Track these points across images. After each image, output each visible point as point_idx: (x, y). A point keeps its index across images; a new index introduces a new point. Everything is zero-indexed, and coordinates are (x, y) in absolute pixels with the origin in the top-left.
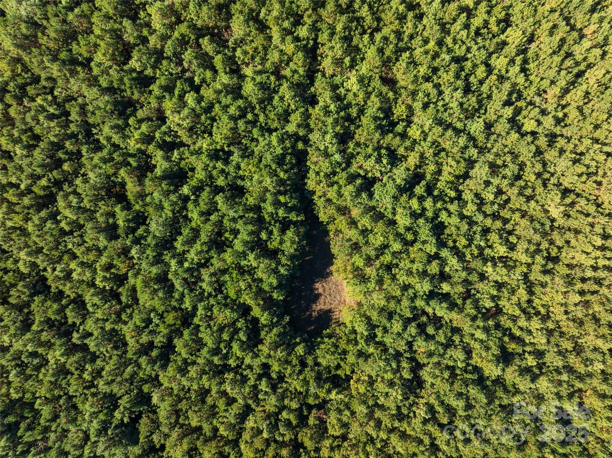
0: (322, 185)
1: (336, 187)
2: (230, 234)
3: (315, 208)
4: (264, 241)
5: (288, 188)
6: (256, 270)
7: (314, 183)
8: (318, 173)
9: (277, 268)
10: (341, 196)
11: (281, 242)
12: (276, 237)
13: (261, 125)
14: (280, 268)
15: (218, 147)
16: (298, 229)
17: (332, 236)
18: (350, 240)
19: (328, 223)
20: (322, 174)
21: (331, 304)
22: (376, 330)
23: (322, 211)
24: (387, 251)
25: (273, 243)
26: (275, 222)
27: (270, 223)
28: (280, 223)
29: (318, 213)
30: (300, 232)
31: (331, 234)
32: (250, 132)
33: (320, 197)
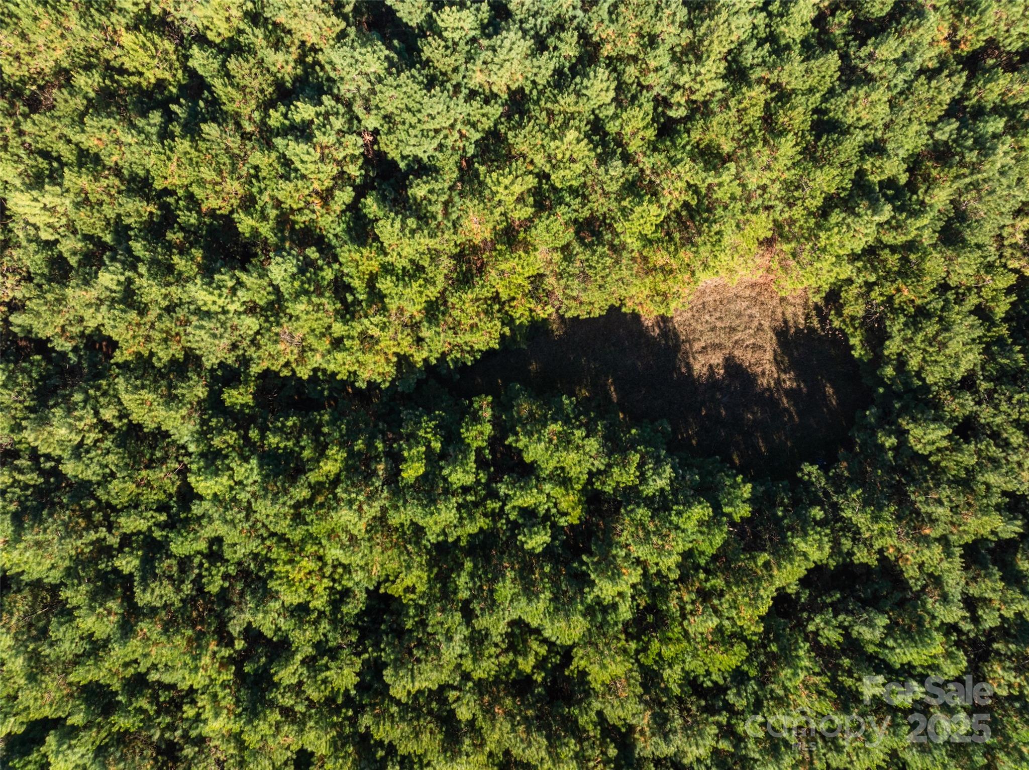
0: (375, 332)
1: (385, 284)
2: (525, 655)
3: (456, 361)
4: (554, 537)
5: (380, 446)
6: (653, 571)
7: (369, 358)
8: (337, 343)
9: (649, 502)
10: (420, 269)
11: (563, 480)
12: (543, 498)
13: (160, 526)
14: (649, 490)
15: (227, 676)
16: (520, 420)
17: (550, 310)
18: (565, 249)
19: (508, 321)
20: (338, 329)
21: (760, 328)
22: (874, 179)
23: (468, 337)
24: (612, 127)
25: (564, 506)
26: (493, 495)
27: (495, 516)
28: (494, 478)
29: (472, 351)
30: (531, 414)
31: (544, 312)
32: (184, 563)
33: (419, 340)
